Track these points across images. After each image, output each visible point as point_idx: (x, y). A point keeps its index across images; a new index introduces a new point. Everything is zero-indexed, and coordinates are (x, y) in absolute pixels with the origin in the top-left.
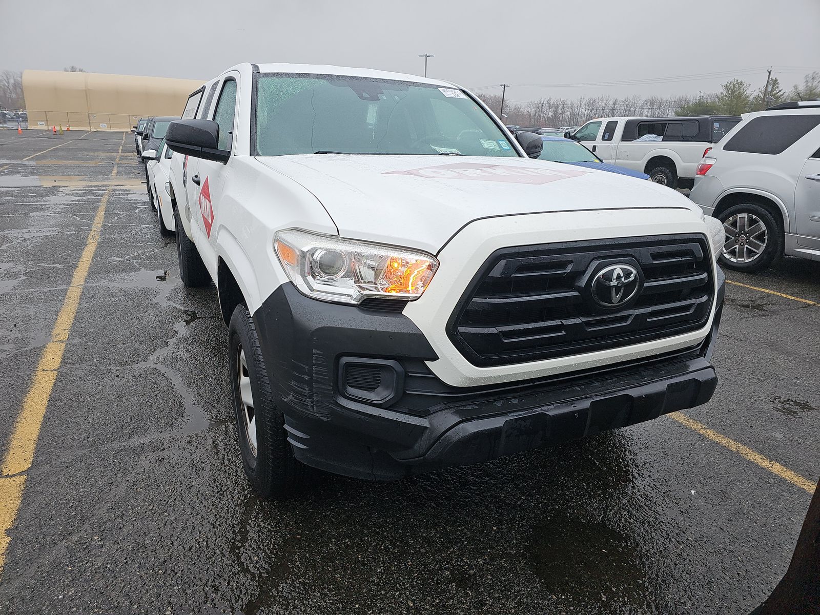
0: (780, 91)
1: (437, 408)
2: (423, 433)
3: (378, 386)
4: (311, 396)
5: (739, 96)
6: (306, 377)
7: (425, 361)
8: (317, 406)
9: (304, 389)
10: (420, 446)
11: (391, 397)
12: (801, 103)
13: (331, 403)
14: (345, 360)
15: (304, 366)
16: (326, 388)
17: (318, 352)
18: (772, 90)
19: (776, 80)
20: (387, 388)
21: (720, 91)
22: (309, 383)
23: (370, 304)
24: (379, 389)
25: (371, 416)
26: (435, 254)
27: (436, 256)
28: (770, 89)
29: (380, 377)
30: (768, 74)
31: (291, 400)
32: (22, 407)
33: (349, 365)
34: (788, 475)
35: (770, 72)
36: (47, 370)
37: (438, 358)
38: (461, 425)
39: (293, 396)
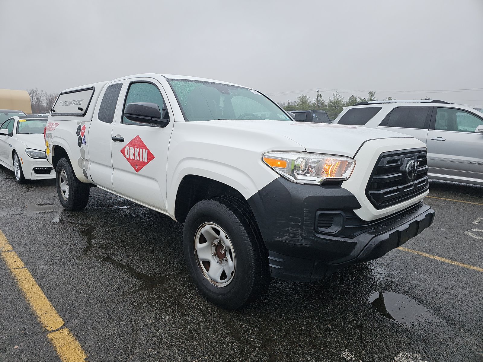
0: (323, 100)
1: (358, 233)
2: (355, 246)
3: (331, 225)
4: (301, 234)
5: (306, 102)
6: (299, 224)
7: (353, 210)
8: (304, 239)
9: (298, 231)
10: (355, 252)
11: (339, 230)
12: (369, 102)
13: (312, 236)
14: (319, 213)
15: (298, 218)
16: (310, 228)
17: (307, 210)
18: (320, 100)
19: (321, 95)
20: (337, 225)
21: (298, 100)
22: (301, 227)
23: (327, 184)
24: (332, 227)
25: (332, 240)
26: (352, 158)
27: (353, 158)
28: (319, 99)
29: (332, 220)
30: (317, 92)
31: (286, 239)
32: (23, 292)
33: (321, 215)
34: (443, 260)
35: (318, 91)
36: (17, 268)
37: (361, 207)
38: (375, 238)
39: (289, 236)
